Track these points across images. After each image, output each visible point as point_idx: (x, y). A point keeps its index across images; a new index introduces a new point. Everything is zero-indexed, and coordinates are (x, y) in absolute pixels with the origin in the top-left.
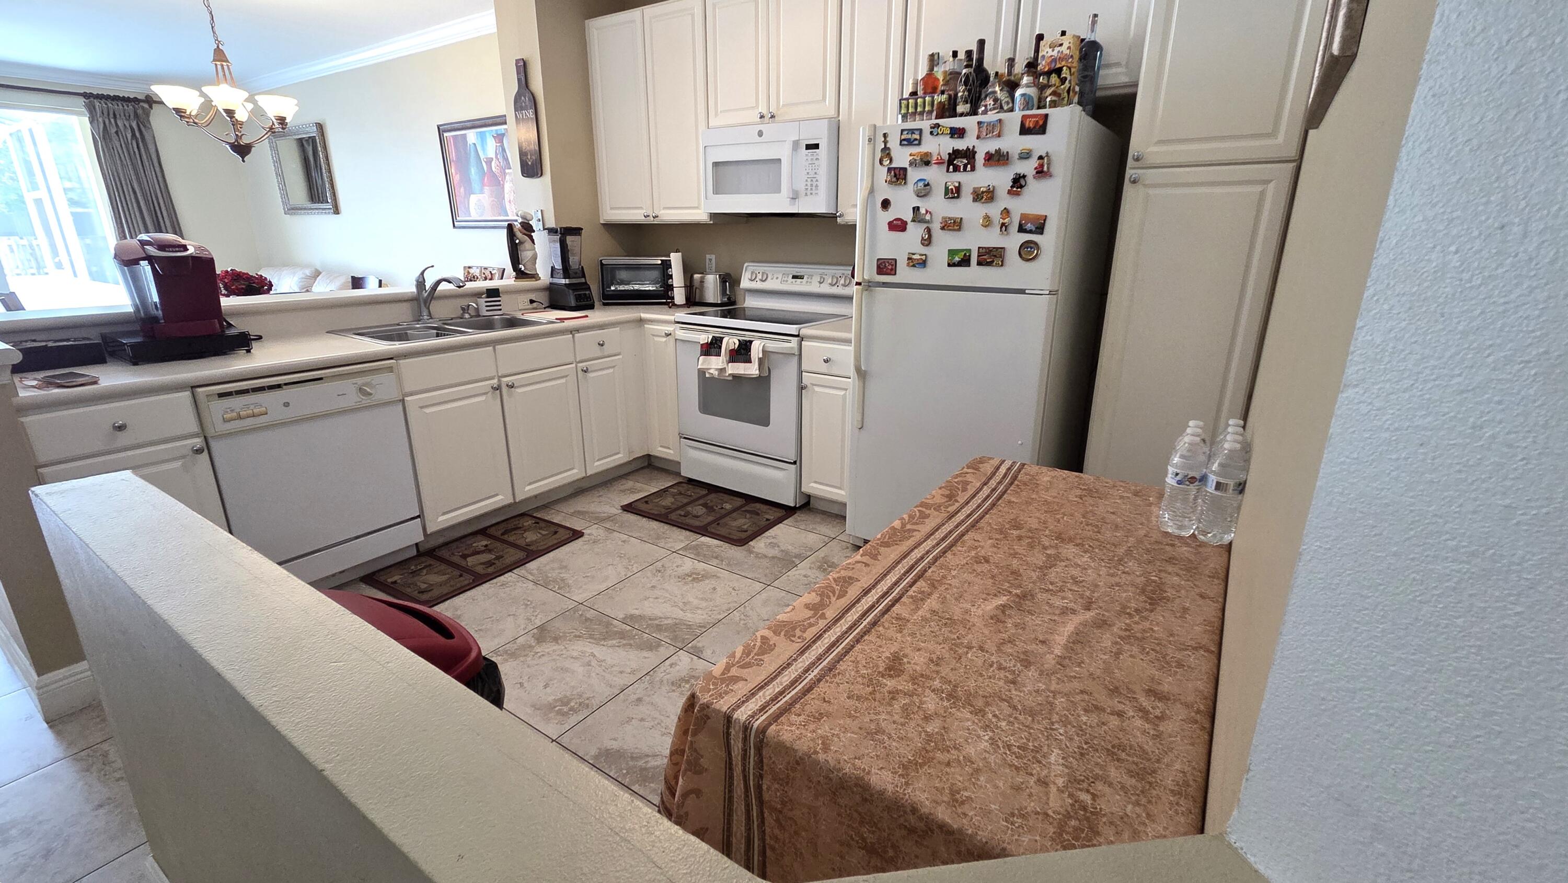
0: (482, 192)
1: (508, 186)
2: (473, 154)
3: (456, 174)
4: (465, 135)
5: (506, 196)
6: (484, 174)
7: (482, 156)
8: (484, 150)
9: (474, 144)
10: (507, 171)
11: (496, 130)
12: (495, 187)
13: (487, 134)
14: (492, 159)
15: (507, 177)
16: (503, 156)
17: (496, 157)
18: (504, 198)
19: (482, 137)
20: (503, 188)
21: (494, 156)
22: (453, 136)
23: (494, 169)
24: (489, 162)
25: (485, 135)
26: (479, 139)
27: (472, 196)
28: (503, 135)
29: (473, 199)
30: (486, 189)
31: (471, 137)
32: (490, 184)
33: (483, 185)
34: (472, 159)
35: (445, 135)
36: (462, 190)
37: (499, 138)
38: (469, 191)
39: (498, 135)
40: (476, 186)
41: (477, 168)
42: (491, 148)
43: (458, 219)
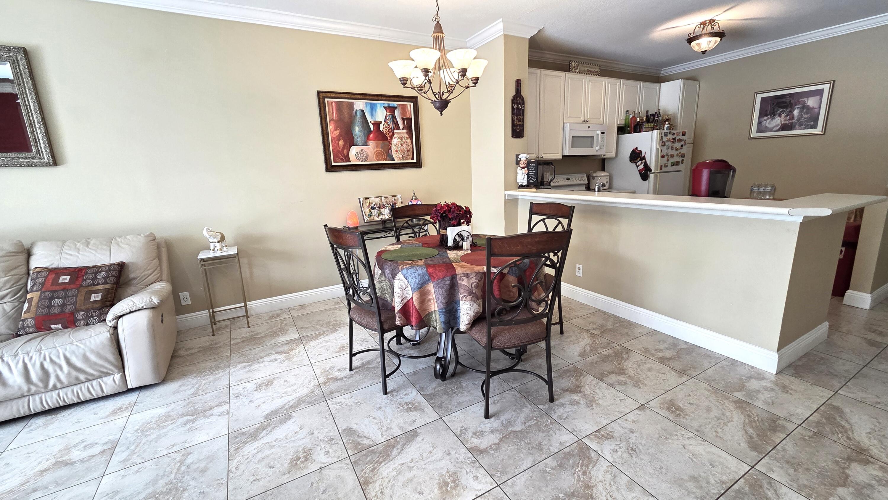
0: (365, 144)
1: (395, 141)
2: (358, 116)
3: (335, 130)
4: (352, 103)
5: (393, 147)
6: (370, 132)
7: (369, 119)
8: (372, 115)
9: (362, 110)
10: (395, 131)
11: (389, 104)
12: (381, 142)
13: (378, 105)
14: (381, 122)
15: (395, 135)
16: (393, 121)
17: (386, 121)
18: (390, 148)
19: (373, 108)
20: (390, 142)
21: (383, 120)
22: (335, 102)
23: (381, 129)
24: (377, 124)
25: (376, 106)
26: (369, 107)
27: (353, 147)
28: (395, 107)
29: (354, 151)
30: (371, 142)
31: (359, 105)
32: (375, 139)
33: (368, 139)
34: (358, 119)
35: (326, 100)
36: (341, 143)
37: (392, 109)
38: (351, 142)
39: (390, 107)
40: (359, 140)
41: (363, 126)
42: (381, 115)
43: (333, 164)
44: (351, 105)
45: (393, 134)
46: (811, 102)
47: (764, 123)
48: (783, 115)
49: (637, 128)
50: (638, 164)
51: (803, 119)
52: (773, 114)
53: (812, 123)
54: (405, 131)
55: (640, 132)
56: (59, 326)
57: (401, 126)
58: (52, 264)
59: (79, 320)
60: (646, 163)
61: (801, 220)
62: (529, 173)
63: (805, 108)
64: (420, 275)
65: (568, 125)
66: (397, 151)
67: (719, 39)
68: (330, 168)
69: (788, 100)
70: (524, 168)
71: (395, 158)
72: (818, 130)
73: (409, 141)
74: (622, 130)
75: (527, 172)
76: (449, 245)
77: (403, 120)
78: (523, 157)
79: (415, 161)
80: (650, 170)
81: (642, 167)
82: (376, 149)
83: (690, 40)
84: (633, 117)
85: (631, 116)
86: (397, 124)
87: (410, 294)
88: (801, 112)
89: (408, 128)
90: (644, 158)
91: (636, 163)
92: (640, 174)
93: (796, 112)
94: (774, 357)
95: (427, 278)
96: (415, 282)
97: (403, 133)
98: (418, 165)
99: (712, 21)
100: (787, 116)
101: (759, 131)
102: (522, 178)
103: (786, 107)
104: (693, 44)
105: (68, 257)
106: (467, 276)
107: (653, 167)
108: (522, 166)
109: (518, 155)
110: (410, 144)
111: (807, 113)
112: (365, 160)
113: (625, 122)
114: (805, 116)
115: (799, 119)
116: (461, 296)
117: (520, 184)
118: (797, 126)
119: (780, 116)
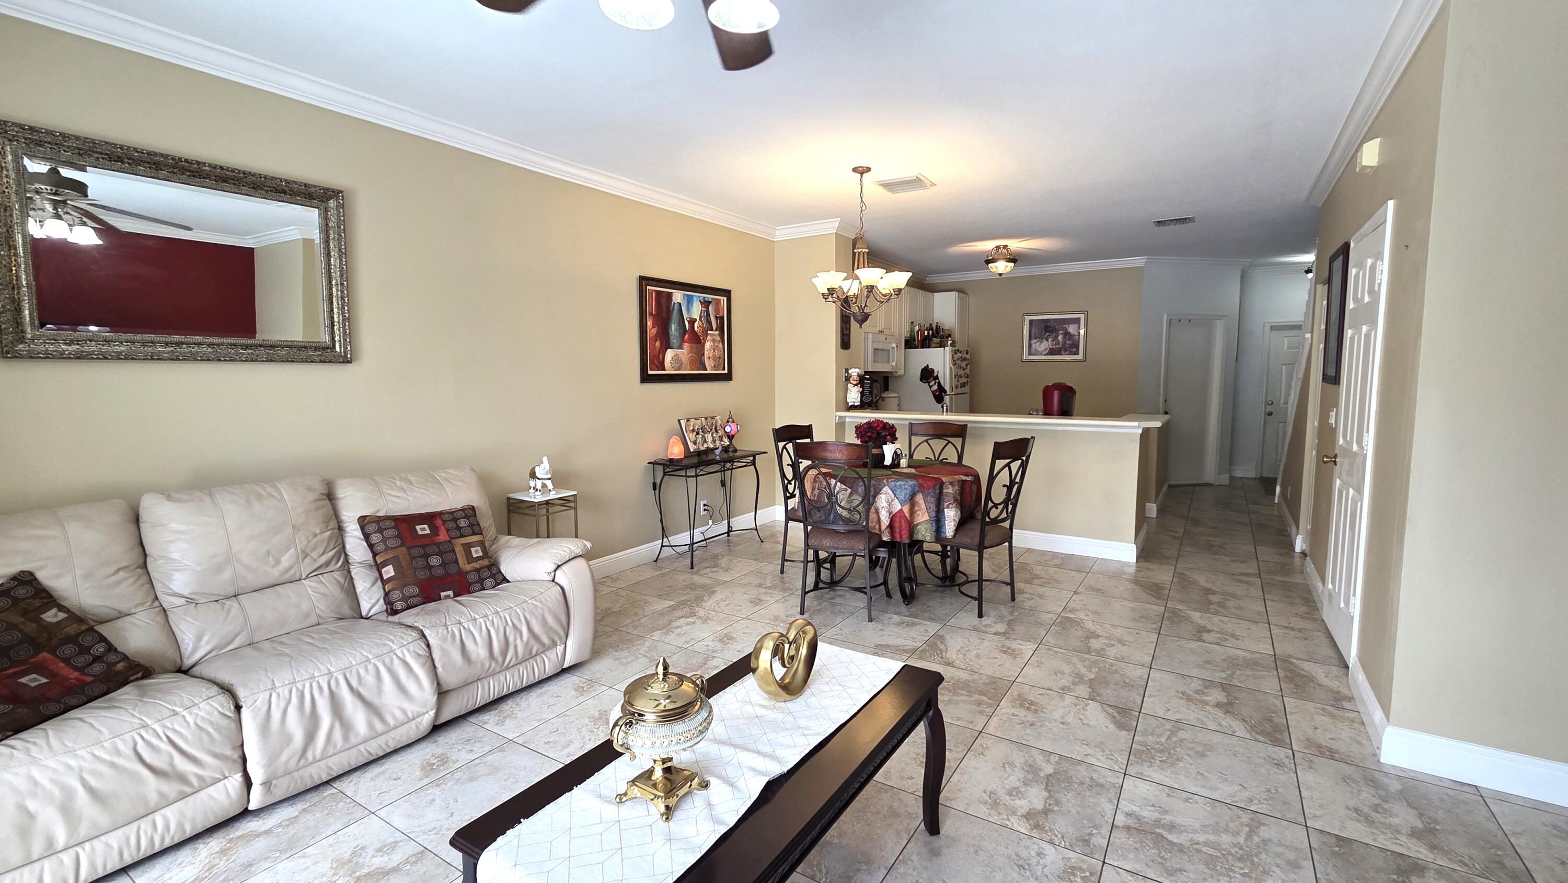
0: (680, 347)
1: (708, 345)
2: (676, 311)
3: (653, 327)
5: (706, 353)
6: (685, 331)
7: (685, 316)
8: (688, 310)
9: (680, 304)
10: (709, 332)
11: (704, 298)
12: (695, 345)
13: (695, 298)
14: (696, 320)
15: (709, 337)
16: (707, 319)
17: (700, 319)
18: (703, 355)
19: (690, 300)
20: (704, 346)
21: (697, 318)
22: (656, 291)
23: (696, 328)
24: (692, 322)
25: (693, 300)
26: (686, 300)
27: (669, 350)
28: (710, 302)
29: (669, 355)
30: (686, 345)
31: (678, 296)
32: (690, 341)
33: (683, 341)
34: (675, 316)
35: (648, 287)
36: (658, 344)
37: (706, 304)
38: (667, 345)
39: (705, 302)
40: (674, 341)
41: (679, 325)
42: (696, 311)
43: (650, 372)
44: (670, 295)
45: (707, 335)
46: (1072, 329)
47: (1033, 346)
48: (1050, 340)
49: (926, 343)
50: (931, 384)
51: (1067, 346)
52: (1040, 338)
53: (1075, 350)
54: (717, 332)
55: (929, 347)
56: (451, 593)
57: (714, 326)
58: (378, 511)
59: (471, 584)
60: (939, 383)
61: (1140, 431)
62: (863, 390)
63: (1067, 334)
64: (911, 486)
65: (870, 335)
66: (709, 358)
67: (1012, 264)
68: (646, 378)
69: (1052, 324)
70: (855, 385)
71: (707, 367)
72: (1080, 357)
73: (721, 345)
74: (910, 343)
75: (861, 389)
76: (885, 463)
77: (716, 318)
78: (854, 372)
79: (726, 371)
80: (945, 392)
81: (935, 387)
82: (690, 355)
83: (988, 262)
84: (919, 330)
85: (917, 328)
86: (710, 323)
87: (897, 506)
88: (1064, 338)
89: (721, 328)
90: (937, 378)
91: (929, 383)
92: (935, 396)
93: (1060, 338)
94: (1133, 548)
95: (917, 488)
96: (905, 494)
97: (715, 335)
98: (728, 377)
99: (1005, 247)
100: (1053, 341)
101: (1030, 354)
102: (854, 395)
103: (1051, 332)
104: (990, 265)
105: (395, 499)
106: (951, 484)
107: (947, 388)
108: (855, 382)
109: (847, 371)
110: (722, 349)
111: (1069, 339)
112: (679, 369)
113: (911, 335)
114: (1068, 342)
115: (1064, 344)
116: (946, 504)
117: (850, 404)
118: (1063, 352)
119: (1047, 340)
